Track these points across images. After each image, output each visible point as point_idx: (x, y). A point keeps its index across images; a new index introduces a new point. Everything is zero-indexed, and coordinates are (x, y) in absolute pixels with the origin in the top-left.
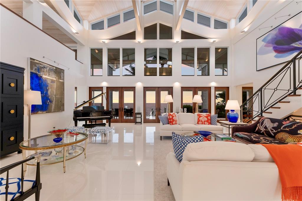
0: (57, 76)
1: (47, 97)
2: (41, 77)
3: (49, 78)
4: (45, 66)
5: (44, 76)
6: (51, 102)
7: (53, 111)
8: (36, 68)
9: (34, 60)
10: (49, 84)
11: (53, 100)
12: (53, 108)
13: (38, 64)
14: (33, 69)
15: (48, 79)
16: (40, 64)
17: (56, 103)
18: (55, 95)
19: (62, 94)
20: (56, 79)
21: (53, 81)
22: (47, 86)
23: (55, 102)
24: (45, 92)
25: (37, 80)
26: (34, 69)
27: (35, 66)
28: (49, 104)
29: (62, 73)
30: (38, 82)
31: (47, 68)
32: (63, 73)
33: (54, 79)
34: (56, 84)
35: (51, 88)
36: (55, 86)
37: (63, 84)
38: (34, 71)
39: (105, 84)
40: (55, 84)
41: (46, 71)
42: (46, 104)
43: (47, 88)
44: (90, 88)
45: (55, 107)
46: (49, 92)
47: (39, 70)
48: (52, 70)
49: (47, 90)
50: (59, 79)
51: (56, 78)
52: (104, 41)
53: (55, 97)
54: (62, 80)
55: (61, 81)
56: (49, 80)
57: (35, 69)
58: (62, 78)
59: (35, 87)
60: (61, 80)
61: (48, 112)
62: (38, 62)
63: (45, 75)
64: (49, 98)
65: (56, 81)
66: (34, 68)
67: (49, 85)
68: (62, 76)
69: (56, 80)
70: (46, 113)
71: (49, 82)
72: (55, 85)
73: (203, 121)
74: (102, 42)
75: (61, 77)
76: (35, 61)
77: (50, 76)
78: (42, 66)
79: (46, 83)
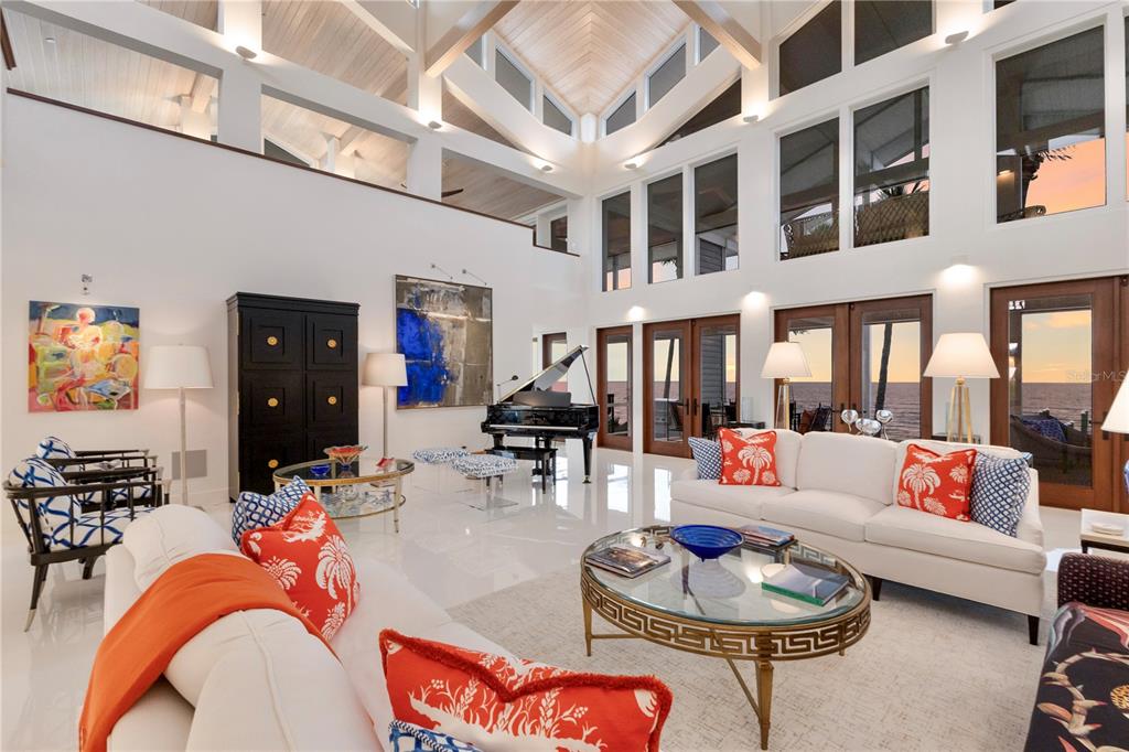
0: (469, 308)
1: (439, 367)
2: (425, 316)
3: (445, 316)
4: (436, 289)
5: (432, 314)
6: (452, 378)
7: (457, 404)
8: (411, 296)
9: (406, 278)
10: (444, 332)
11: (456, 374)
12: (458, 395)
13: (416, 285)
14: (402, 302)
15: (443, 319)
16: (422, 285)
17: (468, 382)
18: (465, 361)
19: (487, 355)
20: (465, 318)
21: (456, 324)
22: (440, 339)
23: (465, 378)
24: (434, 355)
25: (413, 325)
26: (406, 300)
27: (410, 292)
28: (445, 385)
29: (485, 300)
30: (416, 331)
31: (439, 292)
32: (490, 296)
33: (461, 318)
34: (467, 330)
35: (452, 342)
36: (465, 337)
37: (488, 329)
38: (405, 305)
39: (637, 316)
40: (464, 331)
41: (438, 300)
42: (439, 384)
43: (441, 344)
44: (600, 331)
45: (464, 392)
46: (446, 355)
47: (418, 301)
48: (454, 294)
49: (440, 351)
50: (474, 316)
51: (466, 315)
52: (629, 162)
53: (465, 365)
54: (486, 317)
55: (481, 320)
56: (444, 322)
57: (410, 301)
58: (485, 310)
59: (410, 342)
60: (481, 316)
61: (444, 406)
62: (416, 281)
63: (435, 311)
64: (447, 368)
65: (465, 323)
66: (407, 296)
67: (446, 336)
68: (484, 307)
69: (468, 320)
70: (440, 406)
71: (445, 327)
72: (463, 334)
73: (918, 487)
74: (627, 166)
75: (481, 309)
76: (409, 280)
77: (447, 311)
78: (426, 289)
79: (436, 331)
